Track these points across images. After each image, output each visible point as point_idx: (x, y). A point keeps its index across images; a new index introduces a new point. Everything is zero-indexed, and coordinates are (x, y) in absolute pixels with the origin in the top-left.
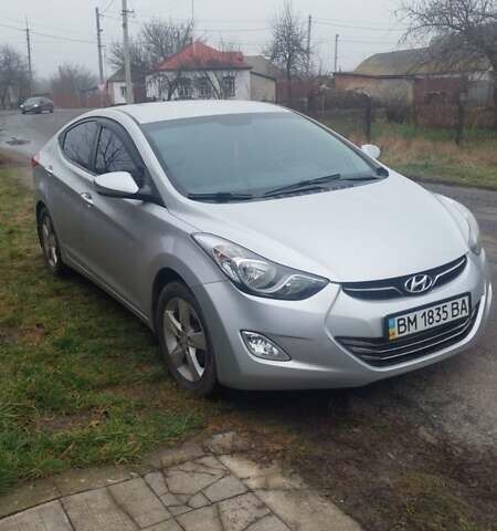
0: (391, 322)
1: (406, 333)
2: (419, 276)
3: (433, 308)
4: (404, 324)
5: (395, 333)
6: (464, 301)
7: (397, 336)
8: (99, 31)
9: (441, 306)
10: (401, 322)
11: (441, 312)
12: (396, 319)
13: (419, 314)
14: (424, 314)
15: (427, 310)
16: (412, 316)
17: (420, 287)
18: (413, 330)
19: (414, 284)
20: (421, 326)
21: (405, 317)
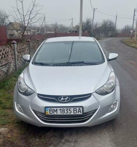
0: (47, 109)
1: (53, 114)
2: (65, 97)
3: (65, 108)
4: (52, 111)
5: (48, 113)
6: (79, 109)
7: (49, 114)
8: (134, 15)
9: (68, 108)
10: (51, 110)
11: (68, 110)
12: (49, 108)
13: (58, 109)
14: (61, 109)
15: (62, 108)
16: (55, 109)
17: (64, 100)
18: (55, 113)
19: (62, 99)
20: (59, 113)
21: (53, 108)
